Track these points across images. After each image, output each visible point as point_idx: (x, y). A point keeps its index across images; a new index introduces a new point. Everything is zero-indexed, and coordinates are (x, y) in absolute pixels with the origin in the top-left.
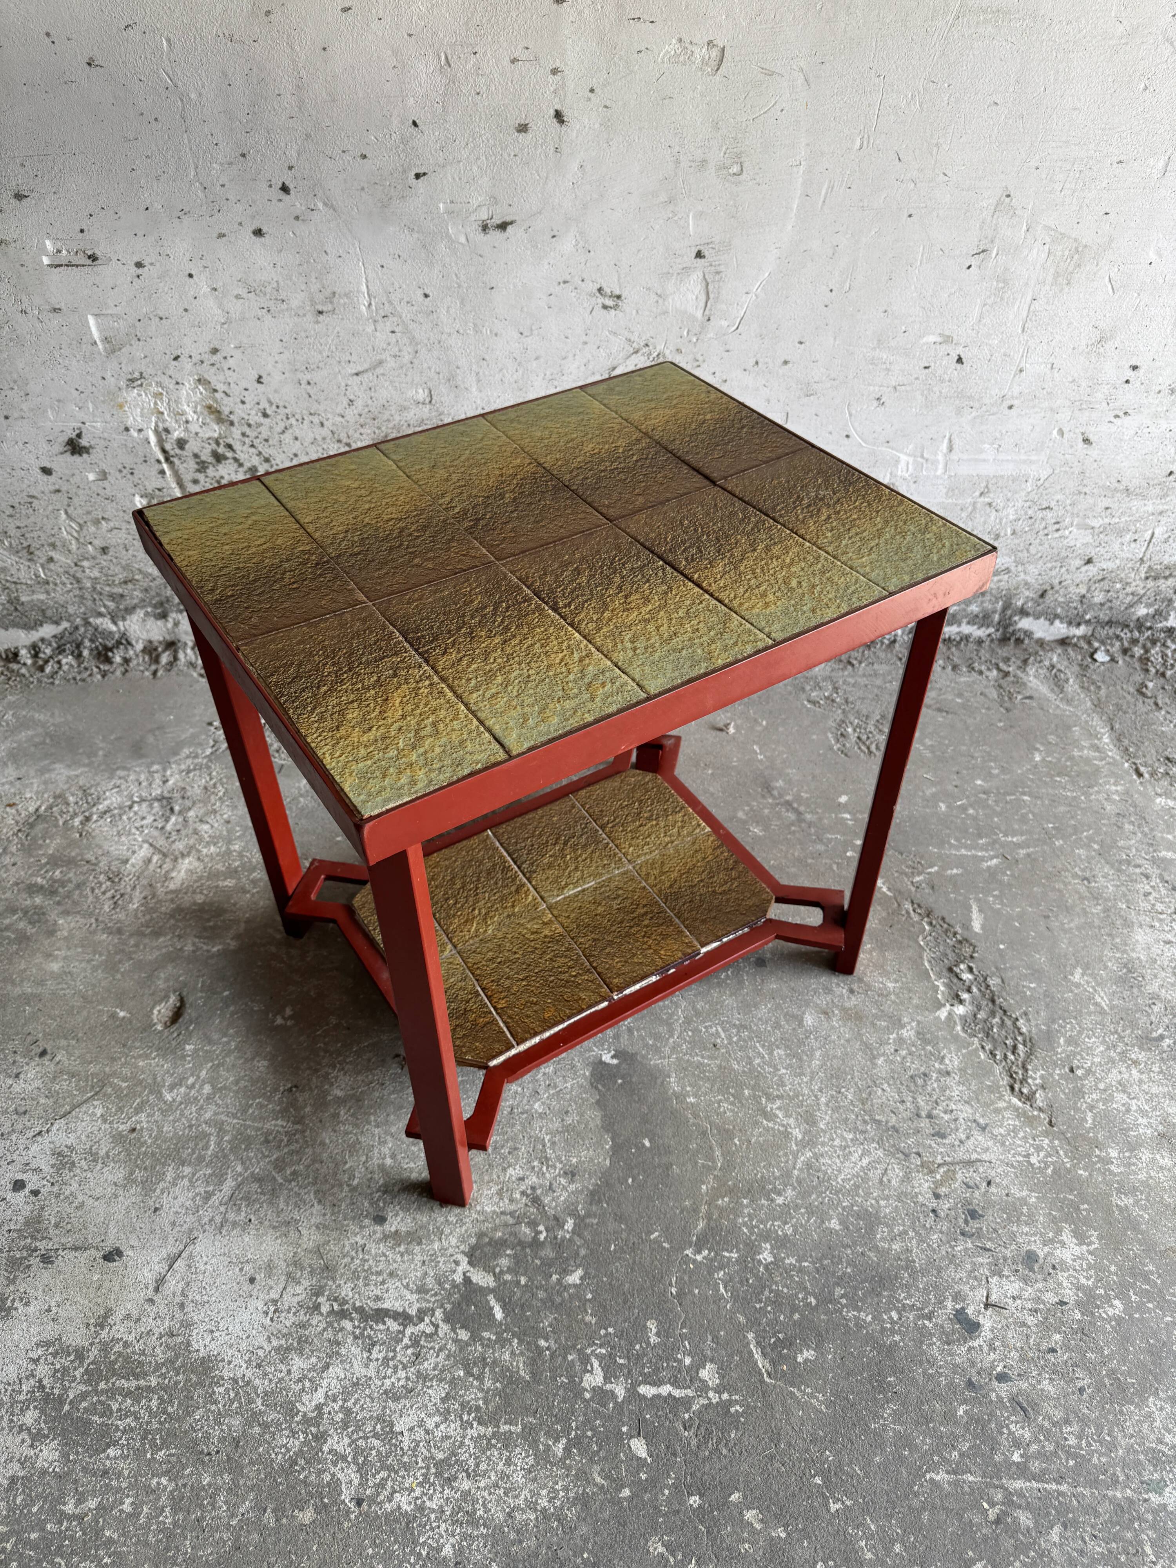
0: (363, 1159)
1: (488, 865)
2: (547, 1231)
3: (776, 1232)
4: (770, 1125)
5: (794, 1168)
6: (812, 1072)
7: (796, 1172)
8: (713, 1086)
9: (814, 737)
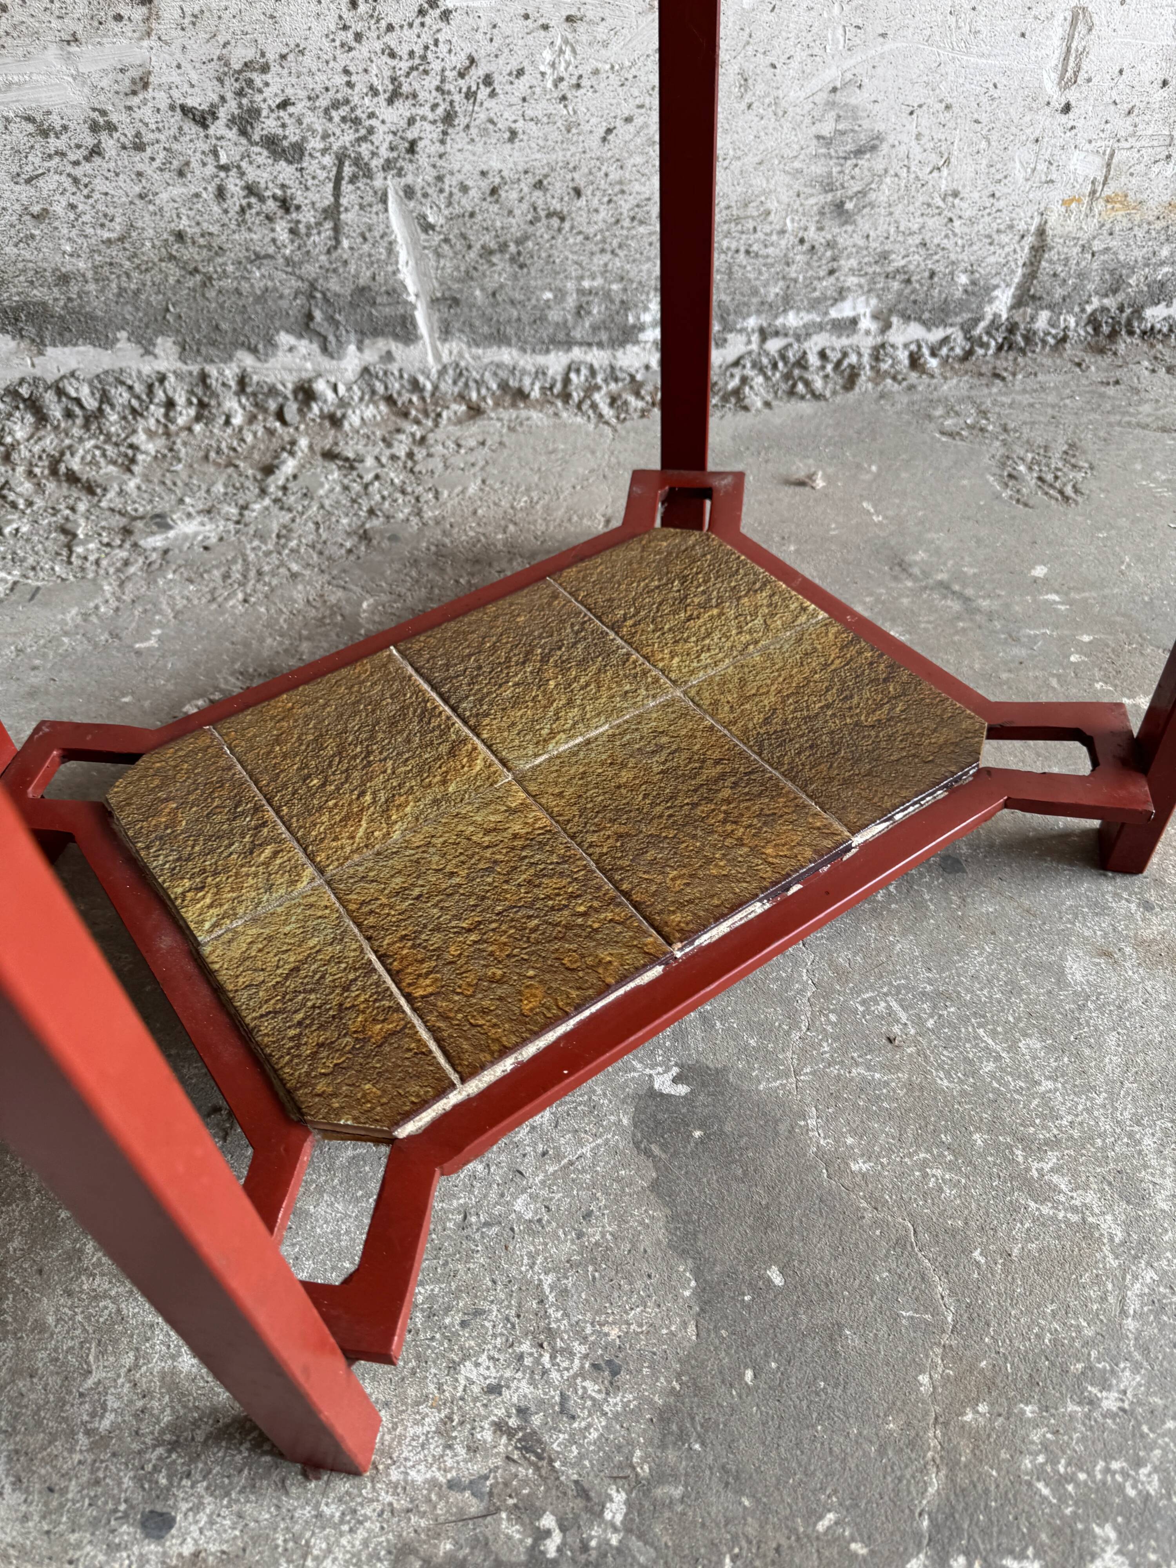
0: (128, 1360)
1: (391, 708)
2: (563, 1529)
3: (1121, 1488)
4: (1046, 1210)
5: (1123, 1312)
6: (1108, 1082)
7: (1130, 1324)
8: (902, 1130)
9: (965, 482)
